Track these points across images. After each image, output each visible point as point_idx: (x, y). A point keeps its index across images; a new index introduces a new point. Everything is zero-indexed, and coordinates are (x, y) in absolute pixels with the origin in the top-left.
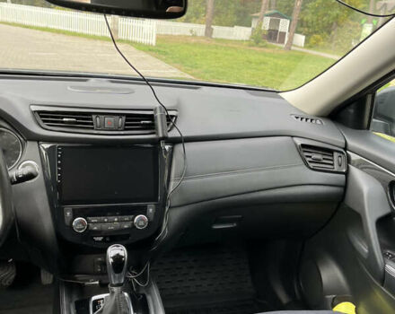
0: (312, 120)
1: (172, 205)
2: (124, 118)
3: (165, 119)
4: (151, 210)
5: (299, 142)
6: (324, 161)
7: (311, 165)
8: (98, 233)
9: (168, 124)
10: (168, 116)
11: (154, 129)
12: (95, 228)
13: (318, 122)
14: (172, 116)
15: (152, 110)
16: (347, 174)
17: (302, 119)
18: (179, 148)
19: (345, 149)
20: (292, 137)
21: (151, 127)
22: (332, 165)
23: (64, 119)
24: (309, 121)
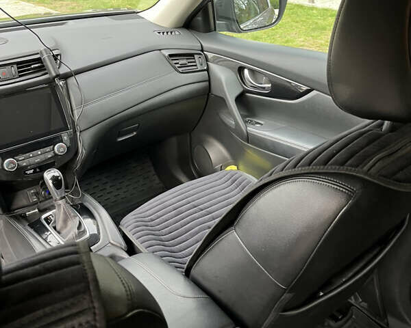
0: (171, 32)
1: (82, 129)
2: (15, 66)
3: (52, 59)
4: (65, 138)
5: (167, 53)
6: (189, 64)
7: (180, 70)
9: (56, 62)
10: (54, 56)
12: (24, 164)
13: (177, 33)
15: (38, 54)
16: (208, 70)
17: (163, 33)
18: (71, 81)
19: (202, 51)
20: (160, 50)
22: (196, 66)
24: (169, 33)
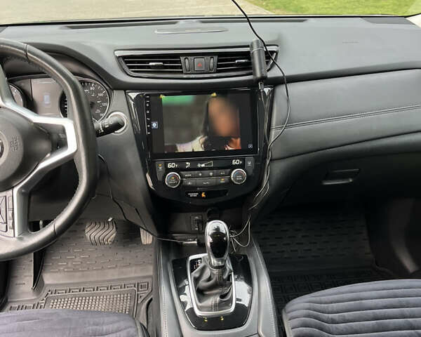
1: (274, 157)
2: (216, 58)
3: (263, 56)
4: (249, 163)
8: (193, 189)
9: (267, 63)
10: (266, 52)
11: (251, 69)
12: (190, 183)
14: (272, 52)
15: (248, 46)
18: (281, 90)
21: (248, 67)
23: (151, 64)
